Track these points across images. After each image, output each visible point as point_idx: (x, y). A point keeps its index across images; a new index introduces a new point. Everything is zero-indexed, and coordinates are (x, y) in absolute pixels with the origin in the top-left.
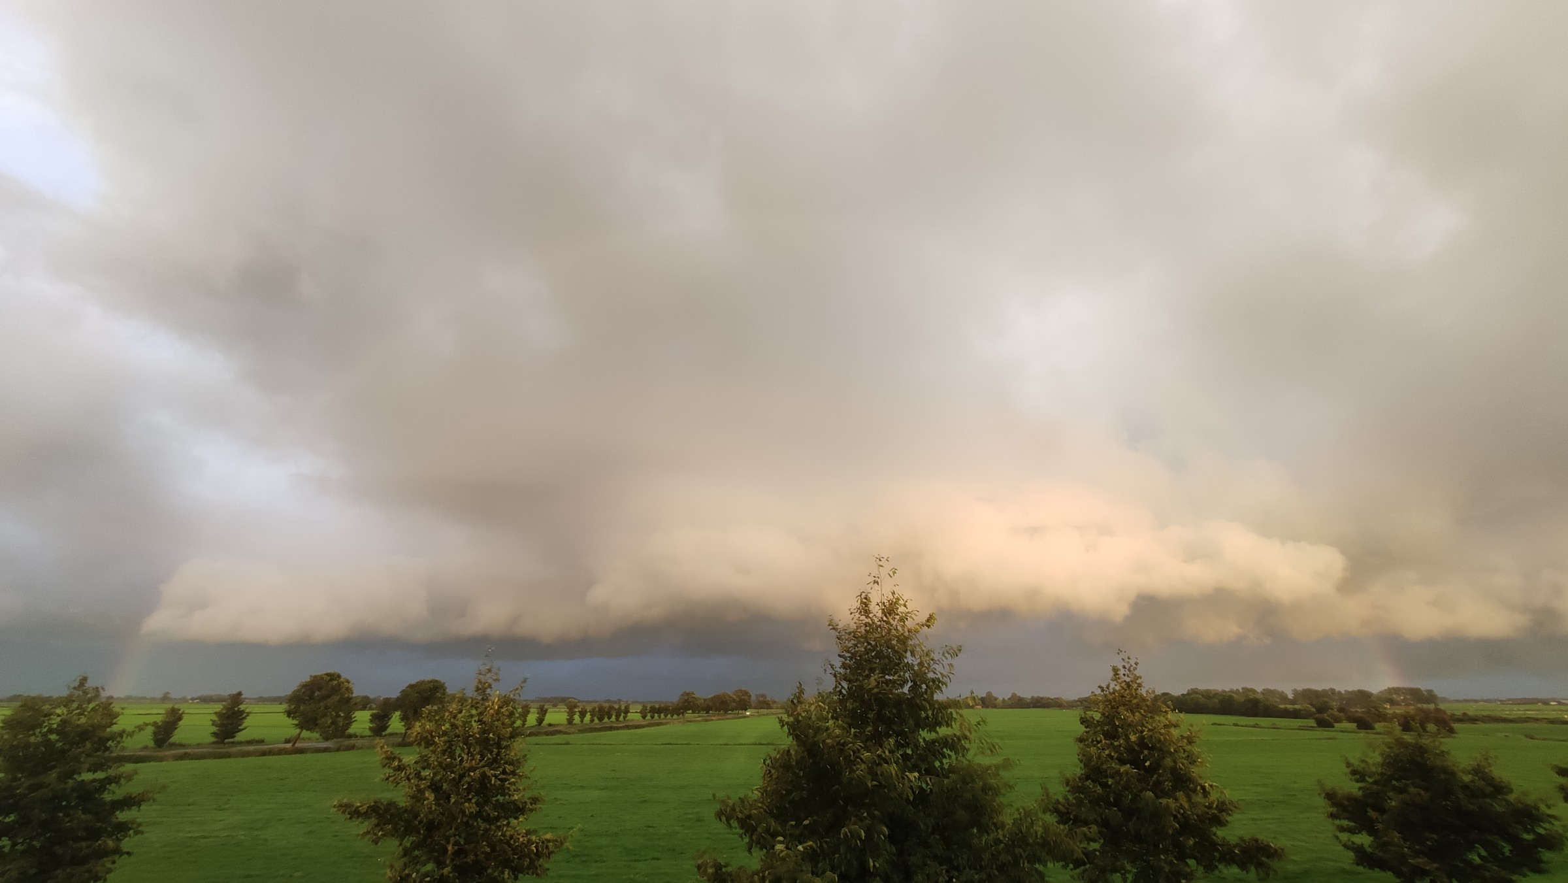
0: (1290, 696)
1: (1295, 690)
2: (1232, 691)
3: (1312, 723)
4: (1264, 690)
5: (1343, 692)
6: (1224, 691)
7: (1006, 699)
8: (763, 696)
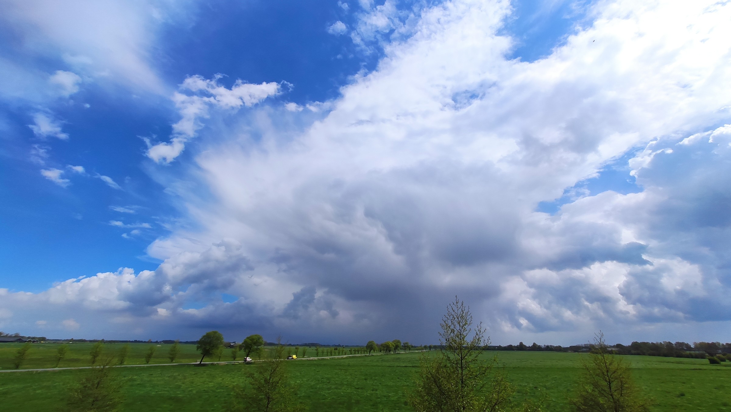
0: (693, 346)
1: (695, 342)
2: (657, 343)
3: (706, 361)
4: (677, 343)
5: (725, 344)
6: (652, 343)
7: (530, 346)
8: (406, 343)
